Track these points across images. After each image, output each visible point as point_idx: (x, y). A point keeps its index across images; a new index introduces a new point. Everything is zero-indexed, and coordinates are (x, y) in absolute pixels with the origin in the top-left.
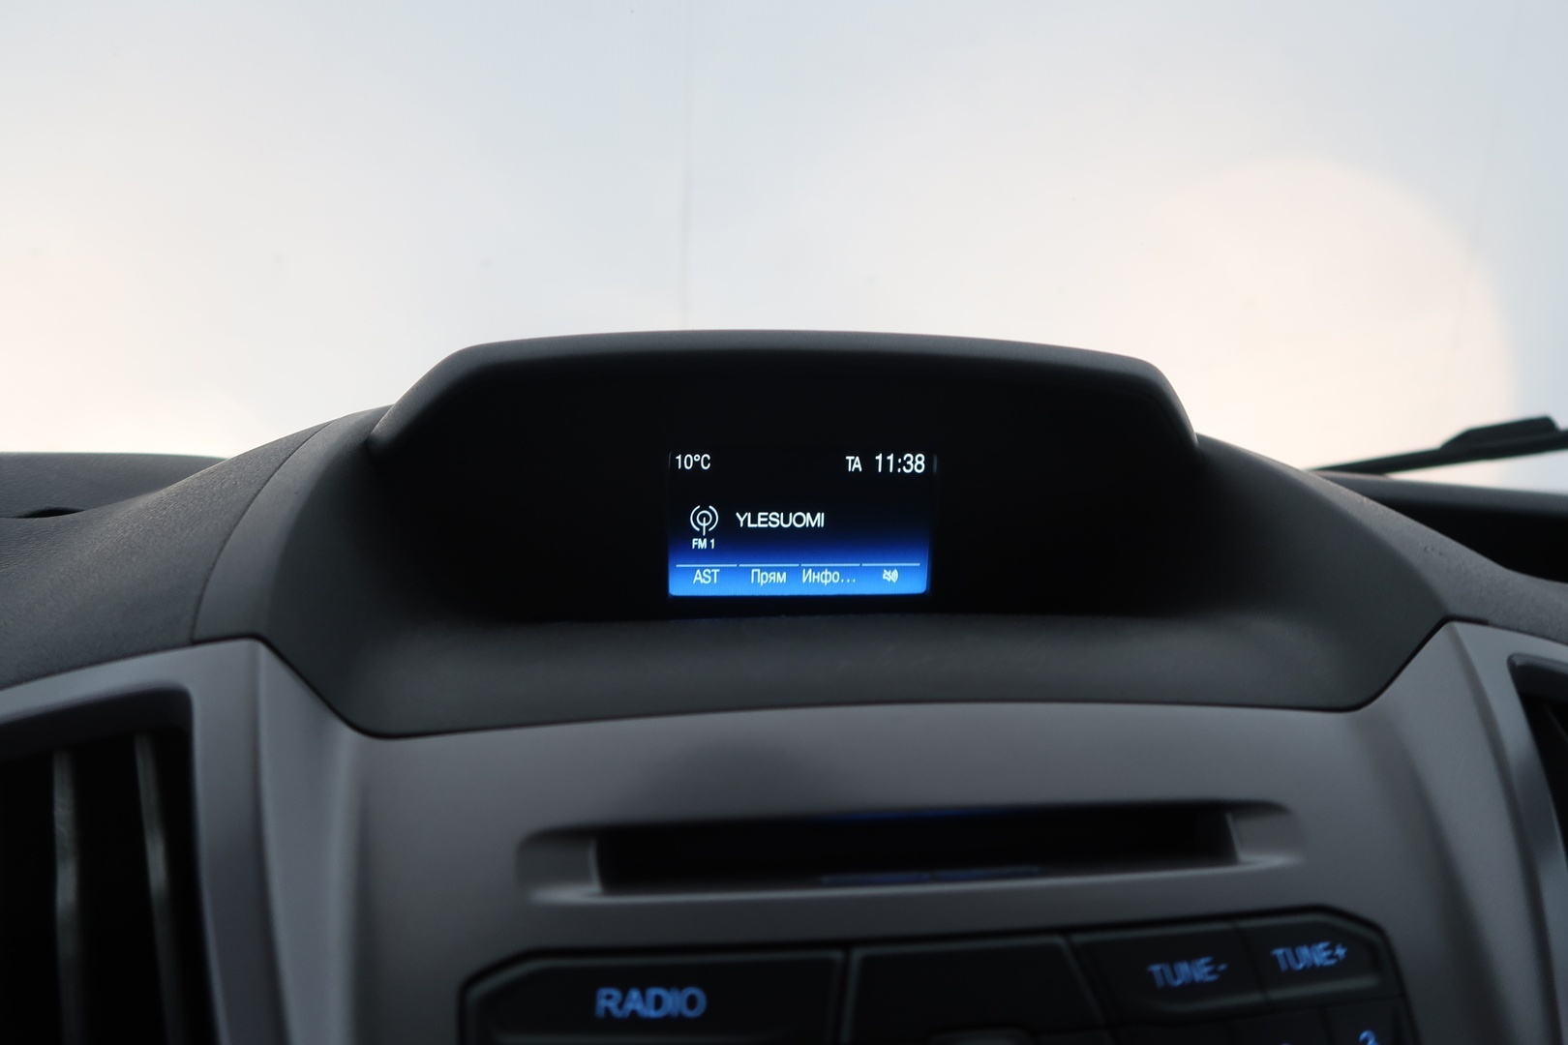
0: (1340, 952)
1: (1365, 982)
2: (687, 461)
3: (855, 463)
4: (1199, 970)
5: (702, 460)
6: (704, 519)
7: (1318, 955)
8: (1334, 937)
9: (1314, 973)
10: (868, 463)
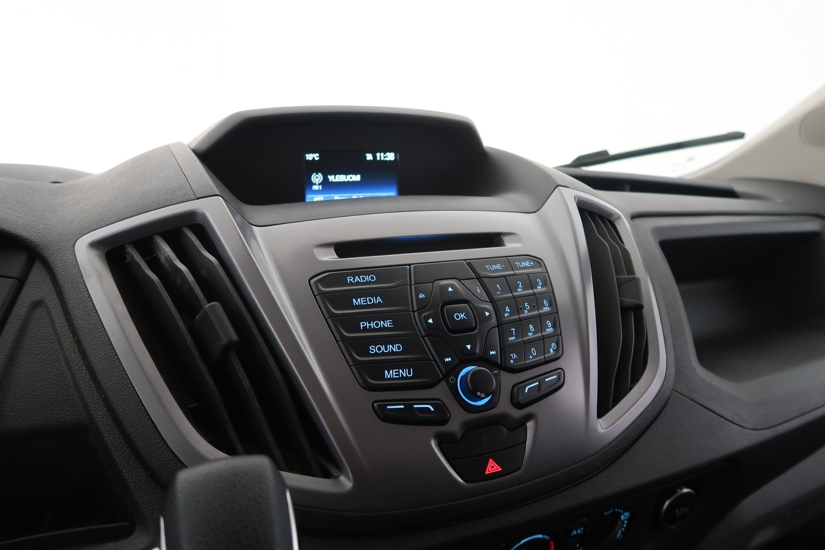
0: (532, 263)
1: (539, 270)
2: (309, 157)
3: (369, 157)
4: (498, 267)
5: (316, 156)
6: (317, 178)
7: (527, 264)
8: (530, 260)
9: (525, 268)
10: (375, 157)
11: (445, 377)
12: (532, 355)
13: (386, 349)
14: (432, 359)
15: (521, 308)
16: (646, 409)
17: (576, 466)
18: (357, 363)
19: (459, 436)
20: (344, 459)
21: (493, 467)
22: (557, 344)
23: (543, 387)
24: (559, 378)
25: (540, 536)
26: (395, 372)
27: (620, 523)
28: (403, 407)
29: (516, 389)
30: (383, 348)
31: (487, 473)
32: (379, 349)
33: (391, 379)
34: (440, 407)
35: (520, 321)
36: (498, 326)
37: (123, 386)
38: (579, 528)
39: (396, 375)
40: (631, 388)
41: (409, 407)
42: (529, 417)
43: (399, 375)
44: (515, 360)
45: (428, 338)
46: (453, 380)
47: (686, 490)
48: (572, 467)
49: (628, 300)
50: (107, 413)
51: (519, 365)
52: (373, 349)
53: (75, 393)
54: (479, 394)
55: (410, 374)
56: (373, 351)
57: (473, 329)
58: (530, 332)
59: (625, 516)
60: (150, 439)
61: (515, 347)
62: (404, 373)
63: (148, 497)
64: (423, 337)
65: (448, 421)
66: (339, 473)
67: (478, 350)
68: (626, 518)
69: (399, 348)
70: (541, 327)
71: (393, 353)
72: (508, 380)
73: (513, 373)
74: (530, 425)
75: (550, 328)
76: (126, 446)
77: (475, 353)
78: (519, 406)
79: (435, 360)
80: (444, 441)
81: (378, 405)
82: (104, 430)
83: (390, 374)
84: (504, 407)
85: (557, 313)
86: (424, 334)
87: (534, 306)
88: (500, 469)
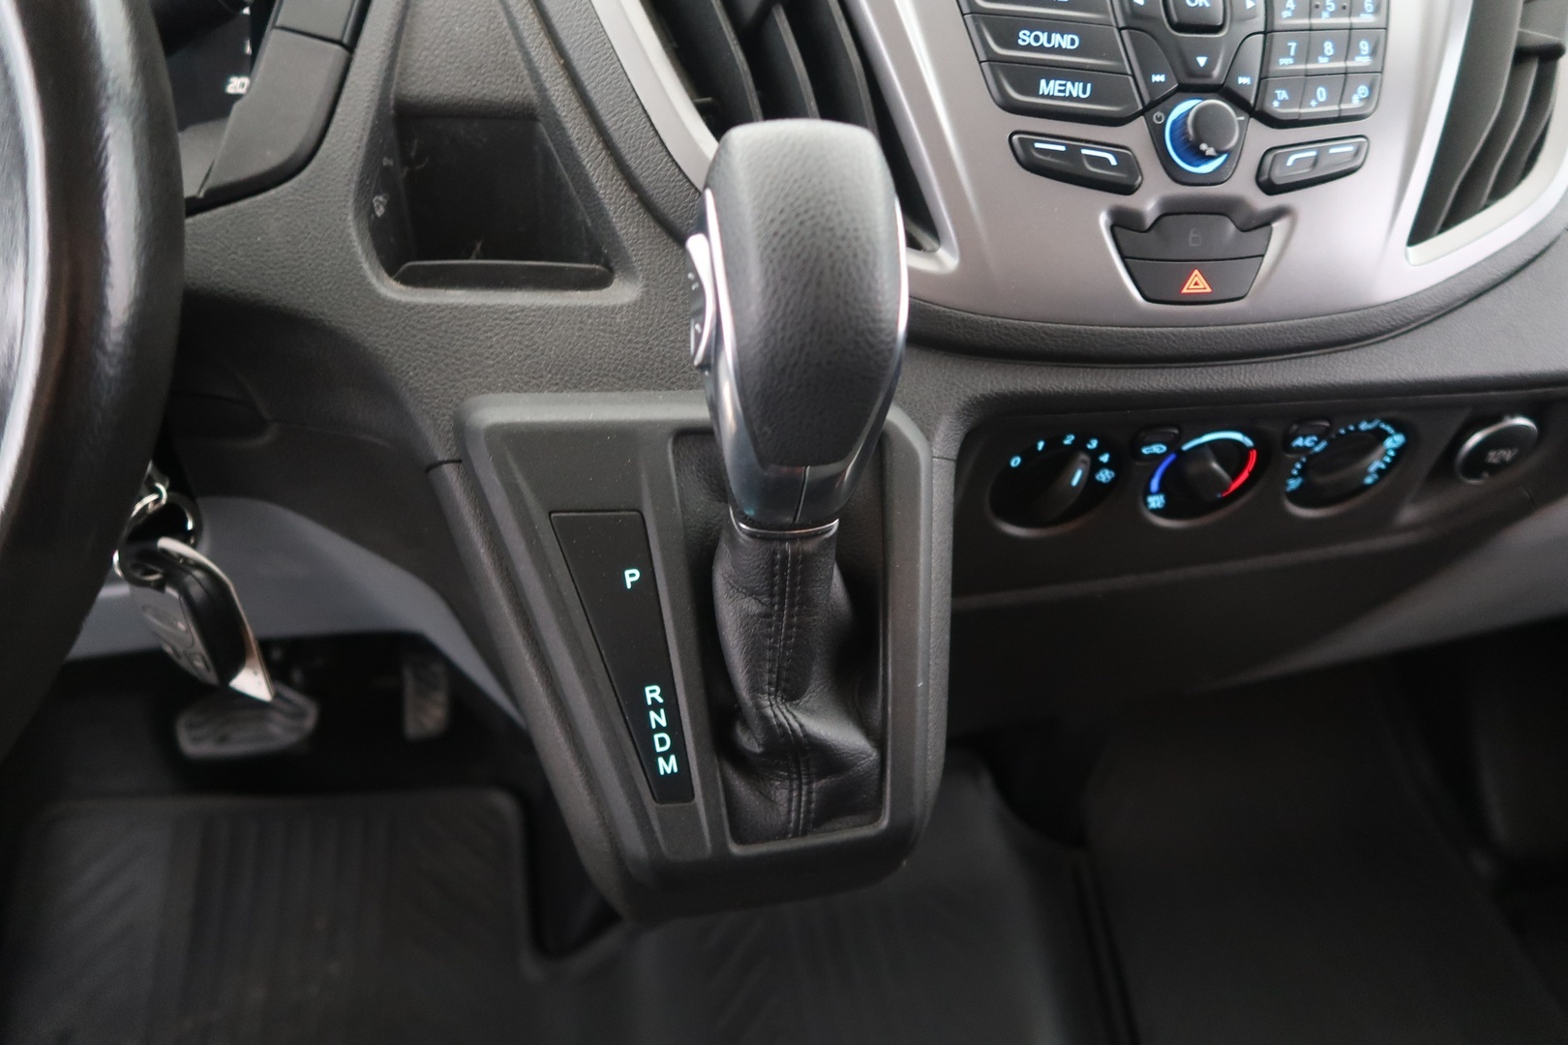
11: (1146, 110)
12: (1316, 100)
13: (1049, 41)
14: (1129, 72)
15: (1317, 6)
16: (1504, 249)
17: (1342, 316)
18: (993, 60)
19: (1149, 221)
20: (948, 222)
21: (1196, 284)
22: (1371, 88)
23: (1323, 163)
24: (1357, 153)
25: (1237, 436)
26: (1060, 85)
27: (1380, 451)
28: (1062, 148)
29: (1270, 158)
30: (1043, 37)
31: (1185, 291)
32: (1037, 39)
33: (1049, 97)
34: (1129, 163)
35: (1310, 30)
36: (1265, 33)
37: (597, 44)
38: (1311, 435)
39: (1060, 91)
40: (1486, 207)
41: (1072, 153)
42: (1279, 213)
43: (1064, 91)
44: (1283, 103)
45: (1130, 33)
46: (1159, 119)
47: (1521, 421)
48: (1334, 316)
49: (1535, 33)
50: (570, 90)
51: (1290, 113)
52: (1025, 37)
53: (516, 53)
54: (1203, 147)
55: (1084, 92)
56: (1024, 41)
57: (1217, 29)
58: (1323, 55)
59: (1394, 441)
60: (641, 138)
61: (1288, 78)
62: (1076, 89)
63: (635, 230)
64: (1120, 30)
65: (1137, 189)
66: (935, 245)
67: (1216, 72)
68: (1395, 446)
69: (1073, 42)
70: (1348, 50)
71: (1060, 50)
72: (1260, 138)
73: (1273, 127)
74: (1279, 227)
75: (1365, 55)
76: (600, 146)
77: (1209, 76)
78: (1269, 188)
79: (1134, 76)
80: (1123, 223)
81: (1020, 139)
82: (565, 116)
83: (1049, 87)
84: (1241, 185)
85: (1386, 29)
86: (1122, 24)
87: (1344, 7)
88: (1209, 290)
